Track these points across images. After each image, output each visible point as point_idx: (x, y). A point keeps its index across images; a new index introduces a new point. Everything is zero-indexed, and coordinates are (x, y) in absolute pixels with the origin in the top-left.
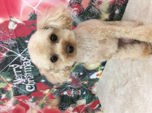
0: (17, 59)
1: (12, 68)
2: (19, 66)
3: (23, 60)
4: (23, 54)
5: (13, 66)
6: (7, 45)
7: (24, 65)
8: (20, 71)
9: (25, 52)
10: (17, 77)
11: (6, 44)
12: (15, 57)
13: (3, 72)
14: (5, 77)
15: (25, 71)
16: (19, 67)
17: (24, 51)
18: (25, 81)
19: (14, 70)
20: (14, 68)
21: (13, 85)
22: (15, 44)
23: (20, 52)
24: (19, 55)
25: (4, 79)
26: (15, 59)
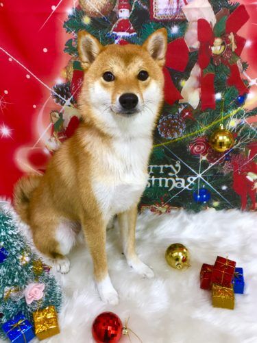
0: (192, 172)
1: (174, 164)
2: (176, 172)
3: (189, 179)
4: (201, 180)
5: (178, 165)
6: (223, 165)
7: (177, 179)
8: (162, 172)
9: (204, 182)
11: (224, 163)
12: (197, 170)
13: (165, 149)
15: (160, 179)
16: (174, 173)
17: (207, 182)
19: (167, 166)
20: (171, 166)
22: (222, 174)
23: (205, 178)
24: (199, 176)
26: (193, 170)
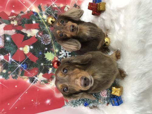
10: (62, 49)
14: (56, 47)
18: (65, 55)
21: (58, 58)
25: (54, 50)
